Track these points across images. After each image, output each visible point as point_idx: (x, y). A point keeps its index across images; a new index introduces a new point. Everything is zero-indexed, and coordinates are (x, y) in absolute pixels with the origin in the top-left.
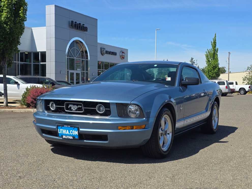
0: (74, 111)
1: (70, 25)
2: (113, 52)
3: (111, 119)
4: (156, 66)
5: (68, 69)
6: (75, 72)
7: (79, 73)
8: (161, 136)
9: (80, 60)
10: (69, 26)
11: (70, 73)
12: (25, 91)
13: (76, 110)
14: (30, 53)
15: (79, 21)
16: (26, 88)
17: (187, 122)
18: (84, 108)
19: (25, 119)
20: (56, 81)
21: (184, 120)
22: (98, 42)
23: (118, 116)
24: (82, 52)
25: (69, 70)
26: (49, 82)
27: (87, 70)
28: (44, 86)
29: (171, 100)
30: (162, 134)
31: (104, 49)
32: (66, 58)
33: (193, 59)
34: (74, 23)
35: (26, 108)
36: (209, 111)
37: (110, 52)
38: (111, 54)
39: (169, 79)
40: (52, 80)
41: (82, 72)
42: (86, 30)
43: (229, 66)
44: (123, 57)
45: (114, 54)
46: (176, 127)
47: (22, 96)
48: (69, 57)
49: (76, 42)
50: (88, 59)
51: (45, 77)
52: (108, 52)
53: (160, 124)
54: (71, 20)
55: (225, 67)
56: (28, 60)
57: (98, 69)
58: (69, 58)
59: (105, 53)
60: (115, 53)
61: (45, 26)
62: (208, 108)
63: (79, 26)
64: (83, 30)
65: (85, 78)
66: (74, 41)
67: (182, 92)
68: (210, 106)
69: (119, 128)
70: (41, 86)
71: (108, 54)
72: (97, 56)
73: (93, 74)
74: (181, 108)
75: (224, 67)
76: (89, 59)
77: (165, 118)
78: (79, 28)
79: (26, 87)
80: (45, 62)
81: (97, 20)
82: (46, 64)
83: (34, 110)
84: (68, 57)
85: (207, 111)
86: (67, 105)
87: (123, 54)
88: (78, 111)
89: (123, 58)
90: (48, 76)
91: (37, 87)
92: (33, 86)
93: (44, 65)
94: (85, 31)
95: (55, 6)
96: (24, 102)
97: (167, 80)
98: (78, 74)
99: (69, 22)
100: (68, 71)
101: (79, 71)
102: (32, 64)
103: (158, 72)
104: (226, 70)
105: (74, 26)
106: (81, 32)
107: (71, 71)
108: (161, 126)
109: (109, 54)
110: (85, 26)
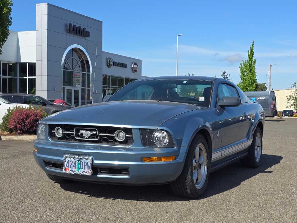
0: (86, 138)
1: (68, 29)
2: (122, 64)
3: (133, 148)
4: (185, 82)
5: (64, 85)
6: (73, 89)
7: (78, 91)
8: (195, 169)
9: (80, 73)
10: (66, 30)
11: (67, 89)
12: (6, 113)
13: (89, 138)
14: (15, 65)
15: (78, 24)
16: (8, 110)
17: (225, 152)
18: (99, 134)
19: (5, 148)
20: (49, 100)
21: (222, 149)
22: (103, 51)
23: (142, 145)
24: (82, 63)
25: (66, 86)
26: (39, 101)
27: (89, 86)
28: (32, 106)
29: (206, 125)
30: (195, 167)
31: (111, 59)
32: (61, 70)
33: (225, 72)
34: (73, 27)
35: (7, 135)
36: (251, 139)
37: (118, 63)
38: (120, 66)
39: (202, 99)
40: (43, 99)
41: (82, 89)
42: (88, 35)
43: (270, 83)
44: (136, 69)
45: (124, 66)
46: (212, 158)
47: (3, 119)
48: (66, 69)
49: (75, 50)
50: (89, 72)
51: (35, 95)
52: (116, 63)
53: (193, 154)
54: (68, 23)
55: (266, 84)
56: (13, 73)
57: (103, 85)
58: (66, 71)
59: (112, 65)
60: (125, 64)
61: (35, 30)
62: (250, 135)
63: (79, 31)
64: (84, 35)
65: (86, 96)
66: (72, 49)
67: (219, 115)
68: (252, 133)
69: (143, 159)
70: (27, 107)
71: (116, 66)
72: (101, 69)
73: (96, 91)
74: (218, 135)
75: (264, 83)
76: (91, 71)
77: (199, 148)
78: (79, 32)
79: (8, 108)
80: (35, 76)
81: (101, 22)
82: (35, 78)
83: (17, 137)
84: (64, 70)
85: (248, 139)
86: (78, 131)
87: (136, 66)
88: (92, 138)
89: (136, 71)
90: (38, 94)
91: (22, 107)
92: (18, 107)
93: (33, 79)
94: (86, 37)
95: (48, 4)
96: (5, 127)
97: (200, 100)
98: (76, 92)
99: (66, 25)
100: (64, 88)
101: (78, 87)
102: (18, 77)
103: (181, 89)
104: (267, 86)
105: (72, 30)
106: (81, 37)
107: (67, 88)
108: (194, 157)
109: (118, 65)
110: (86, 30)
